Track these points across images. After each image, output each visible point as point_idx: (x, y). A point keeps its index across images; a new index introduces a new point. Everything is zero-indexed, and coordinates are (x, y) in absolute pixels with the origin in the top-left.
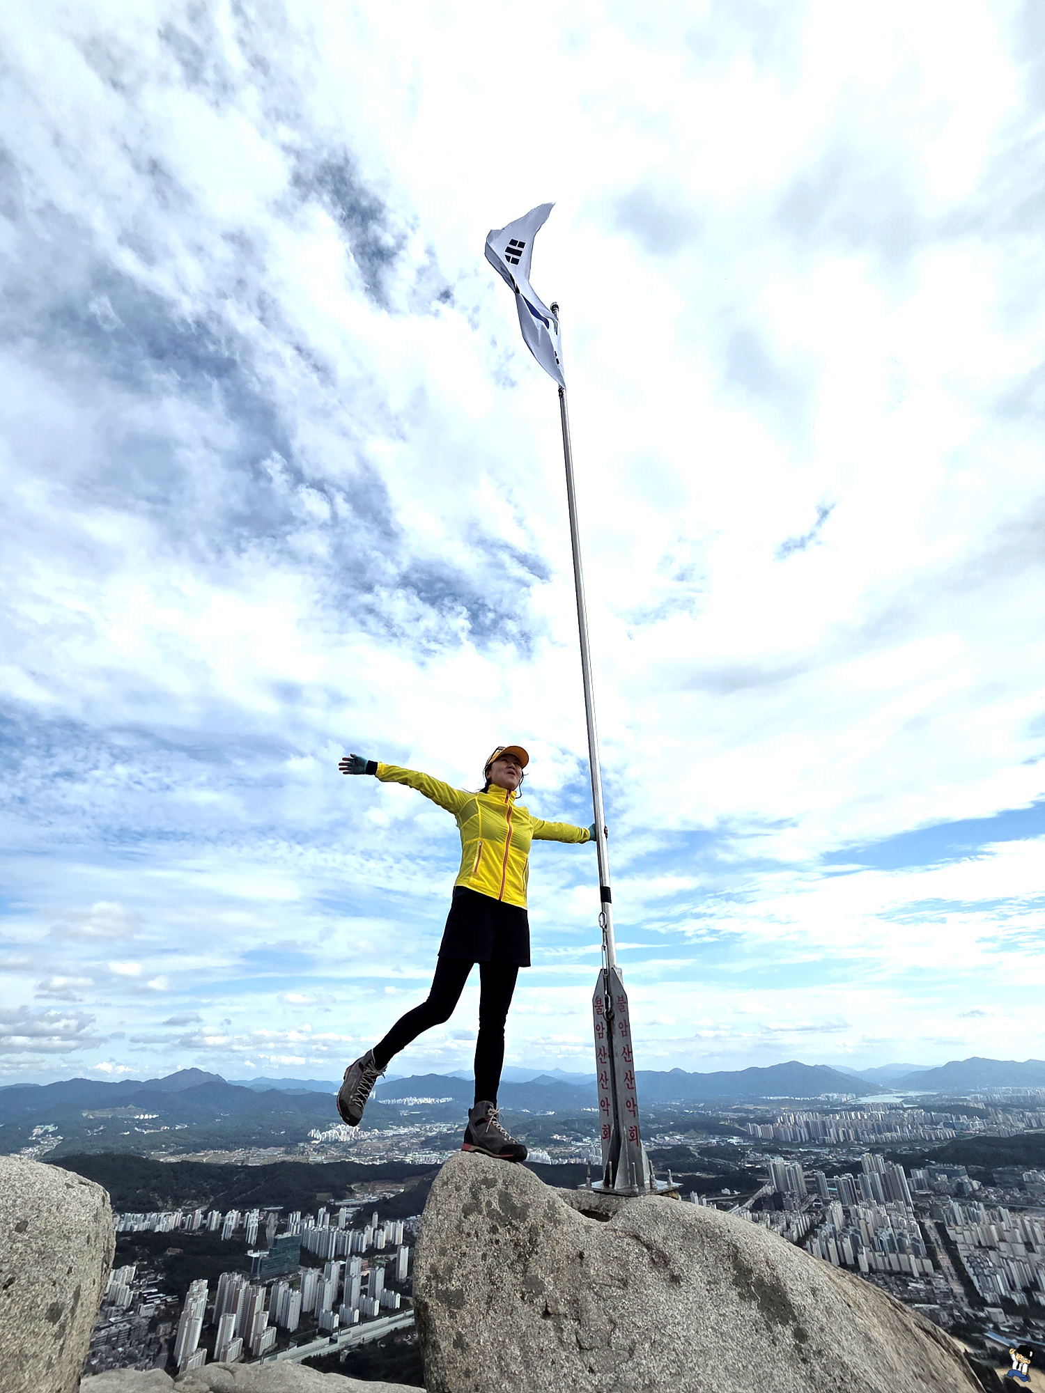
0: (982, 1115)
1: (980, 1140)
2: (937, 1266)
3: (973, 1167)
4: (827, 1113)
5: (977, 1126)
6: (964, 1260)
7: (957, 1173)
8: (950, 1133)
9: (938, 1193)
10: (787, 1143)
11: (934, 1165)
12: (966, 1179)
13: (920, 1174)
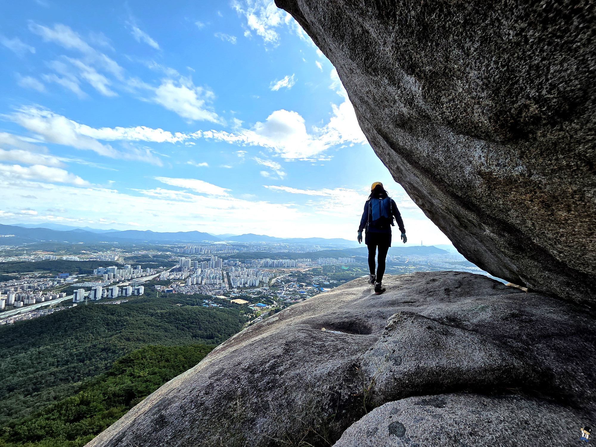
0: (247, 247)
1: (244, 253)
2: (224, 282)
3: (241, 259)
4: (203, 246)
5: (245, 250)
6: (231, 280)
7: (236, 261)
8: (238, 251)
9: (229, 265)
10: (187, 254)
11: (231, 259)
12: (238, 262)
13: (226, 261)
